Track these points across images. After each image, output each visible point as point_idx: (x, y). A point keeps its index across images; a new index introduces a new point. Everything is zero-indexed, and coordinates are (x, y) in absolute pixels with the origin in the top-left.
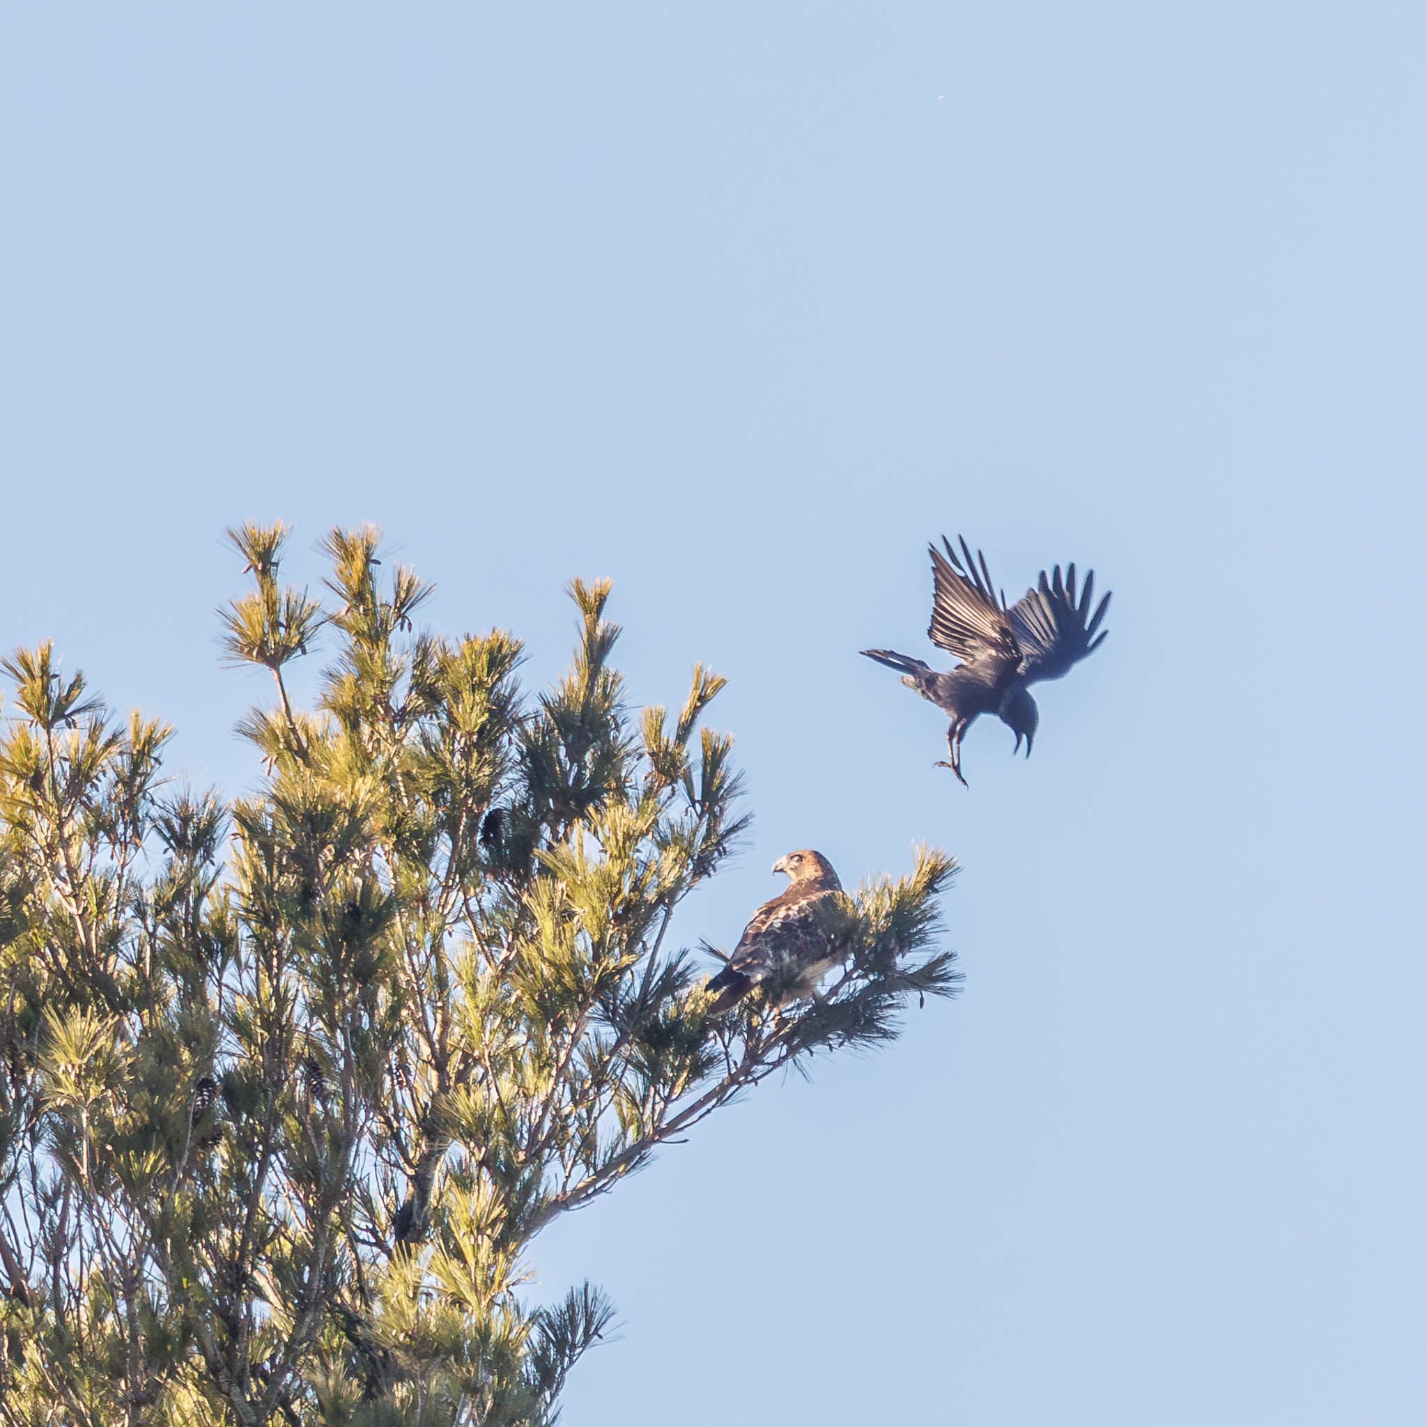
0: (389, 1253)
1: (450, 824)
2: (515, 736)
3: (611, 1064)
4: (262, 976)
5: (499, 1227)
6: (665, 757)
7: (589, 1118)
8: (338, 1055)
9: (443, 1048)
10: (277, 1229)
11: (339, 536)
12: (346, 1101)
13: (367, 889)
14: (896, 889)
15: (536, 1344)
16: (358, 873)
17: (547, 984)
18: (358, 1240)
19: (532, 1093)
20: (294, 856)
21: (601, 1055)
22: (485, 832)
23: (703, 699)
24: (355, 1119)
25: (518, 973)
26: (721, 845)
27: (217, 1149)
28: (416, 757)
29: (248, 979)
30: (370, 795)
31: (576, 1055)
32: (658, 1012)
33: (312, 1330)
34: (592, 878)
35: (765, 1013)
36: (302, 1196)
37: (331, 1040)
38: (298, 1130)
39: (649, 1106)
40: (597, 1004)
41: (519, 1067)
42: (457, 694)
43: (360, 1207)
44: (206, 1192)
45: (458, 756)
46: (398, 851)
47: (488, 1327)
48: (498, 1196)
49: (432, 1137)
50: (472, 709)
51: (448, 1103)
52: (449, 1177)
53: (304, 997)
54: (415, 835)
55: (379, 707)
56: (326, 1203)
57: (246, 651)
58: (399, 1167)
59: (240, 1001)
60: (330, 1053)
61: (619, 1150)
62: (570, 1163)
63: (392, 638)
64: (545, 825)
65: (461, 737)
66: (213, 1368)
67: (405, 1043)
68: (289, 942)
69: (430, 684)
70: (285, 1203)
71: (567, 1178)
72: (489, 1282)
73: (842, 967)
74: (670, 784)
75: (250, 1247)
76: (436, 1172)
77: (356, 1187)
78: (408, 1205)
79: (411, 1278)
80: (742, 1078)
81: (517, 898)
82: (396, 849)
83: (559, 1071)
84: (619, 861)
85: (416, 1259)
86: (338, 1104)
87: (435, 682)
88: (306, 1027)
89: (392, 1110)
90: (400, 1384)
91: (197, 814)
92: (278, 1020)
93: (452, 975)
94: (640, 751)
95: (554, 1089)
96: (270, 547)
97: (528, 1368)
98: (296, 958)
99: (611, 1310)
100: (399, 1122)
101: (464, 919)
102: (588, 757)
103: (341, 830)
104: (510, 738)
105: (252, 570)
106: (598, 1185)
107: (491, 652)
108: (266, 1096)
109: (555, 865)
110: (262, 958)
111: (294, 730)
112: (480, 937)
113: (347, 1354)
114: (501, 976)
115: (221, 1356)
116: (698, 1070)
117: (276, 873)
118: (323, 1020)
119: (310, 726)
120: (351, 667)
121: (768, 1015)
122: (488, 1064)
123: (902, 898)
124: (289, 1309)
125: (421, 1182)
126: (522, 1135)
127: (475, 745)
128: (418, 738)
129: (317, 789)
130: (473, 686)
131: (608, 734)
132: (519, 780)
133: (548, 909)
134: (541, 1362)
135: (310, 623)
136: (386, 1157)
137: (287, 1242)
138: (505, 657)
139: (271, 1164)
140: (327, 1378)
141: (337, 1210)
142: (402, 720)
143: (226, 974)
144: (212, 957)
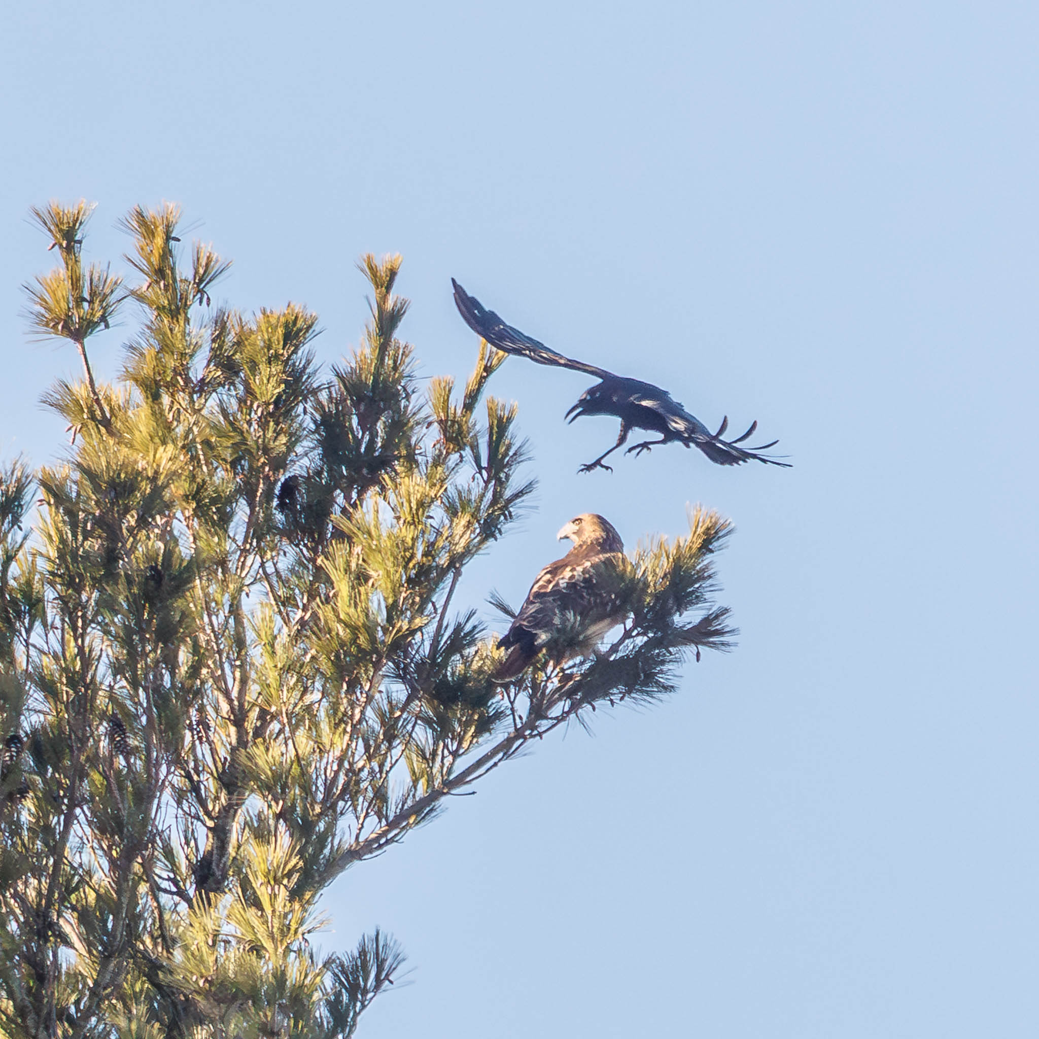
0: (189, 901)
1: (248, 491)
2: (309, 406)
3: (402, 720)
4: (67, 636)
5: (296, 877)
6: (452, 425)
7: (381, 772)
8: (141, 710)
9: (241, 705)
10: (82, 881)
11: (140, 215)
12: (148, 756)
13: (169, 554)
14: (673, 551)
15: (329, 990)
16: (161, 537)
17: (342, 644)
18: (160, 889)
19: (328, 748)
20: (99, 522)
21: (392, 712)
22: (281, 497)
23: (488, 370)
24: (157, 774)
25: (314, 633)
26: (507, 509)
27: (24, 803)
28: (215, 427)
29: (54, 638)
30: (170, 463)
31: (369, 712)
32: (446, 670)
33: (116, 974)
34: (386, 543)
35: (549, 669)
36: (105, 847)
37: (133, 697)
38: (102, 784)
39: (439, 759)
40: (390, 664)
41: (315, 724)
42: (254, 366)
43: (163, 859)
44: (14, 844)
45: (255, 425)
46: (198, 518)
47: (283, 973)
48: (294, 848)
49: (231, 788)
50: (268, 380)
51: (248, 758)
52: (247, 830)
53: (108, 655)
54: (214, 501)
55: (179, 378)
56: (128, 855)
57: (51, 325)
58: (198, 819)
59: (46, 660)
60: (133, 710)
61: (410, 803)
62: (362, 816)
63: (191, 312)
64: (338, 491)
65: (258, 407)
66: (21, 1011)
67: (205, 701)
68: (93, 604)
69: (227, 356)
70: (90, 854)
71: (360, 829)
72: (285, 930)
73: (622, 626)
74: (458, 451)
75: (56, 895)
76: (234, 824)
77: (158, 838)
78: (209, 855)
79: (210, 926)
80: (528, 732)
81: (313, 560)
82: (195, 514)
83: (354, 726)
84: (412, 527)
85: (216, 907)
86: (141, 759)
87: (233, 355)
88: (110, 685)
89: (192, 764)
90: (199, 1028)
91: (6, 482)
92: (83, 678)
93: (250, 636)
94: (430, 419)
95: (348, 745)
96: (74, 225)
97: (322, 1012)
98: (100, 619)
99: (400, 957)
100: (199, 776)
101: (260, 580)
102: (380, 426)
103: (143, 496)
104: (305, 408)
105: (57, 247)
106: (389, 836)
107: (286, 325)
108: (72, 751)
109: (351, 530)
110: (67, 619)
111: (98, 401)
112: (277, 598)
113: (150, 999)
114: (297, 637)
115: (28, 1000)
116: (484, 725)
117: (80, 538)
118: (126, 679)
119: (113, 397)
120: (152, 341)
121: (552, 672)
122: (285, 721)
123: (679, 558)
124: (93, 955)
125: (220, 833)
126: (317, 788)
127: (271, 415)
128: (216, 408)
129: (121, 458)
130: (270, 358)
131: (398, 402)
132: (314, 448)
133: (343, 572)
134: (334, 1006)
135: (112, 299)
136: (186, 809)
137: (91, 890)
138: (300, 330)
139: (76, 818)
140: (130, 1020)
141: (140, 860)
142: (201, 391)
143: (33, 634)
144: (20, 617)
